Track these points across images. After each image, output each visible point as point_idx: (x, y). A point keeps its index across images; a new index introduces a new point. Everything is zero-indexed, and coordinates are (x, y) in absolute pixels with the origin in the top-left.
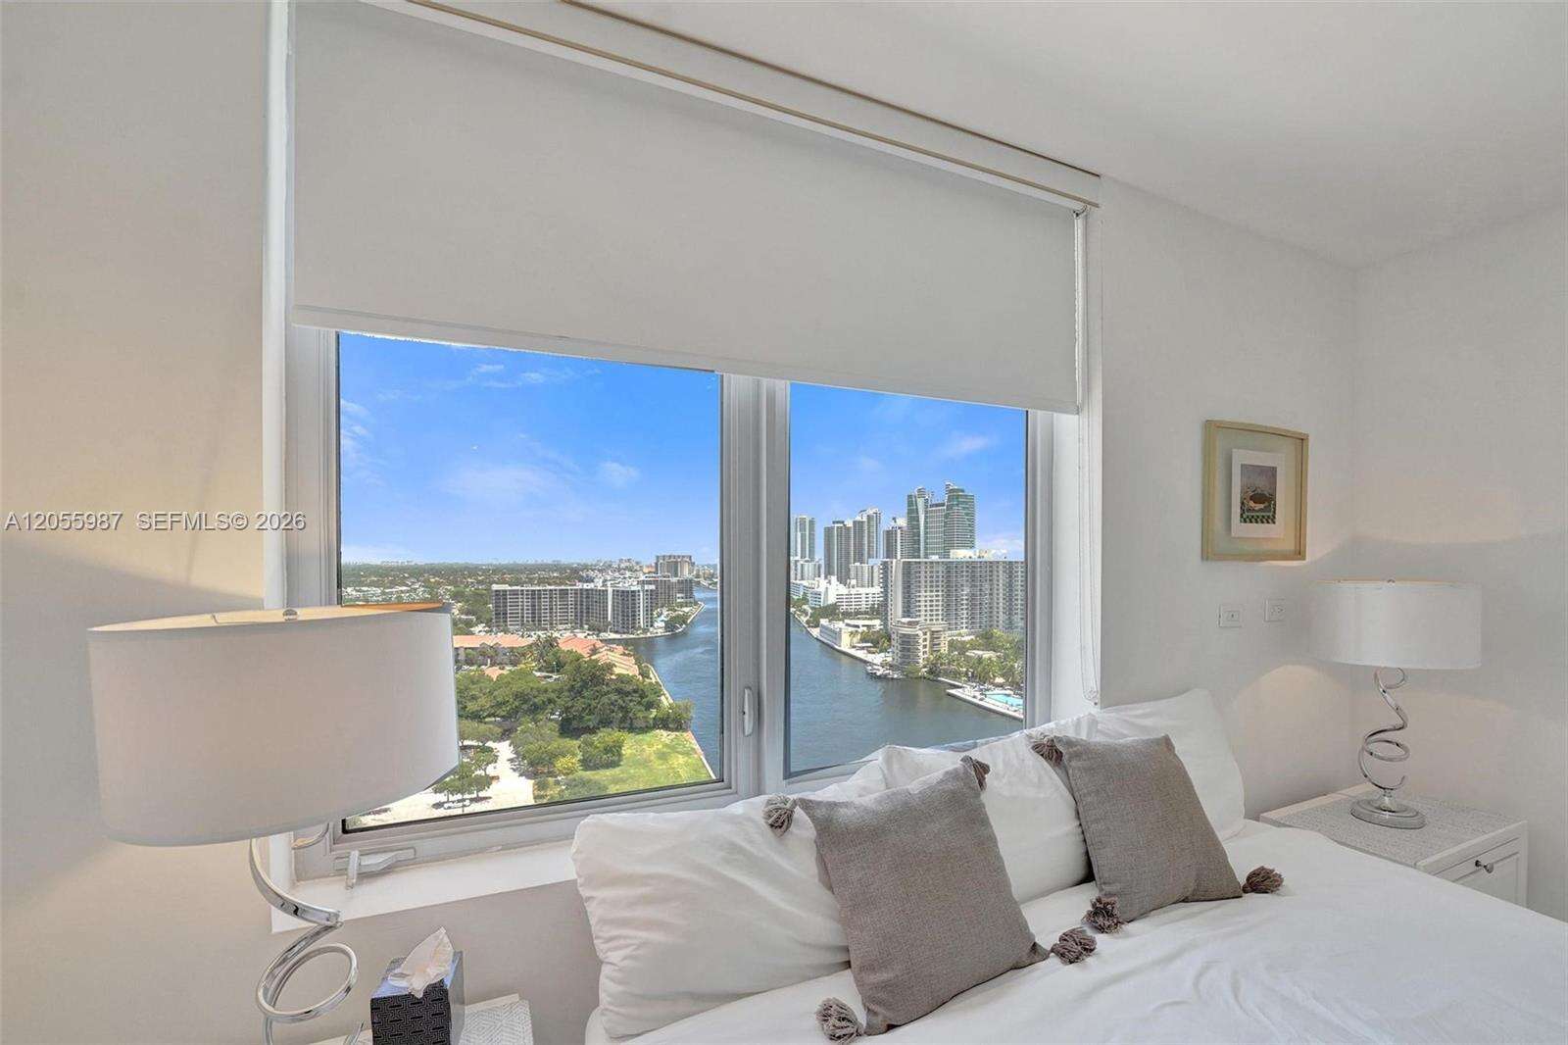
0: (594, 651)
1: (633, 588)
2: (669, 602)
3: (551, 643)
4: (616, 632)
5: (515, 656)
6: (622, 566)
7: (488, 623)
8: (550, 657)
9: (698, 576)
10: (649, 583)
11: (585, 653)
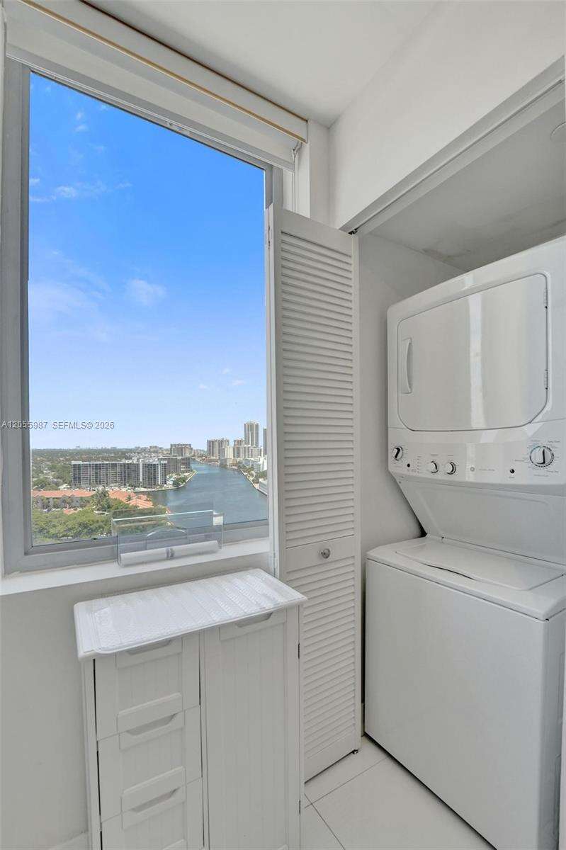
0: (129, 499)
1: (154, 463)
2: (176, 470)
3: (104, 494)
4: (145, 487)
5: (84, 502)
6: (152, 450)
7: (70, 483)
8: (104, 503)
9: (194, 456)
10: (165, 459)
11: (124, 500)
